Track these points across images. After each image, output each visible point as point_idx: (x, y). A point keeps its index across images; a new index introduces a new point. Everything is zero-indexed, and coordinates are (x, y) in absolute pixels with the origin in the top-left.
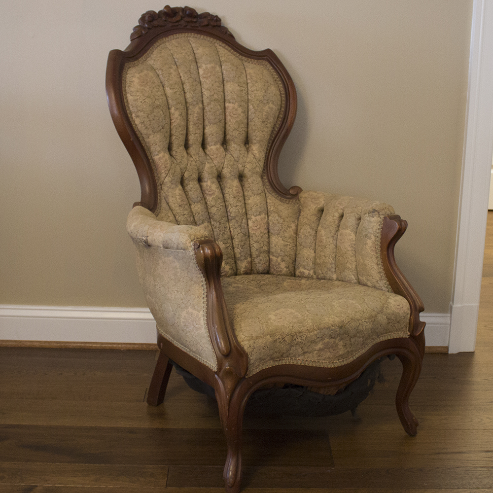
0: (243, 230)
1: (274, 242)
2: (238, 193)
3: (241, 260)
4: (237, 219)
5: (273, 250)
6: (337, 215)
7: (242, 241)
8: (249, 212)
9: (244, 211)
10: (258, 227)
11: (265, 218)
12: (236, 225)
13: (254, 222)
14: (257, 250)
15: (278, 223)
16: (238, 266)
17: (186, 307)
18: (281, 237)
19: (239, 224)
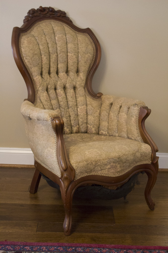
0: (75, 113)
1: (89, 118)
2: (73, 95)
3: (74, 127)
4: (73, 107)
5: (89, 122)
6: (119, 106)
7: (74, 118)
8: (78, 104)
9: (76, 104)
10: (82, 111)
11: (85, 107)
12: (72, 110)
13: (80, 109)
14: (81, 122)
15: (92, 109)
16: (72, 129)
17: (47, 148)
18: (93, 116)
19: (73, 110)
